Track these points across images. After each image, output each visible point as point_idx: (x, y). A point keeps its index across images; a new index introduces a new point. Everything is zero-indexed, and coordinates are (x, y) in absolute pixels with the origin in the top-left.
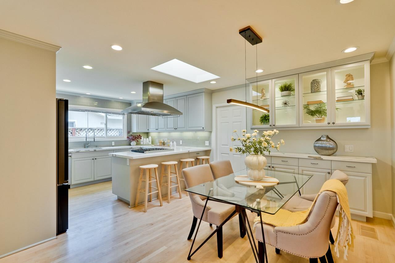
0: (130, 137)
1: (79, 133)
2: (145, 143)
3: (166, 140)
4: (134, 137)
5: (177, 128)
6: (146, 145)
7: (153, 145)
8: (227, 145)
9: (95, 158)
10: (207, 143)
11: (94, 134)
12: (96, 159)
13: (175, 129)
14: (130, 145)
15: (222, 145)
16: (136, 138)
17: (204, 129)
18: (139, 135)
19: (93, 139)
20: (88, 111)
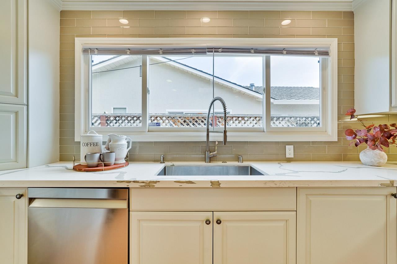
12: (219, 222)
19: (222, 134)
20: (214, 51)
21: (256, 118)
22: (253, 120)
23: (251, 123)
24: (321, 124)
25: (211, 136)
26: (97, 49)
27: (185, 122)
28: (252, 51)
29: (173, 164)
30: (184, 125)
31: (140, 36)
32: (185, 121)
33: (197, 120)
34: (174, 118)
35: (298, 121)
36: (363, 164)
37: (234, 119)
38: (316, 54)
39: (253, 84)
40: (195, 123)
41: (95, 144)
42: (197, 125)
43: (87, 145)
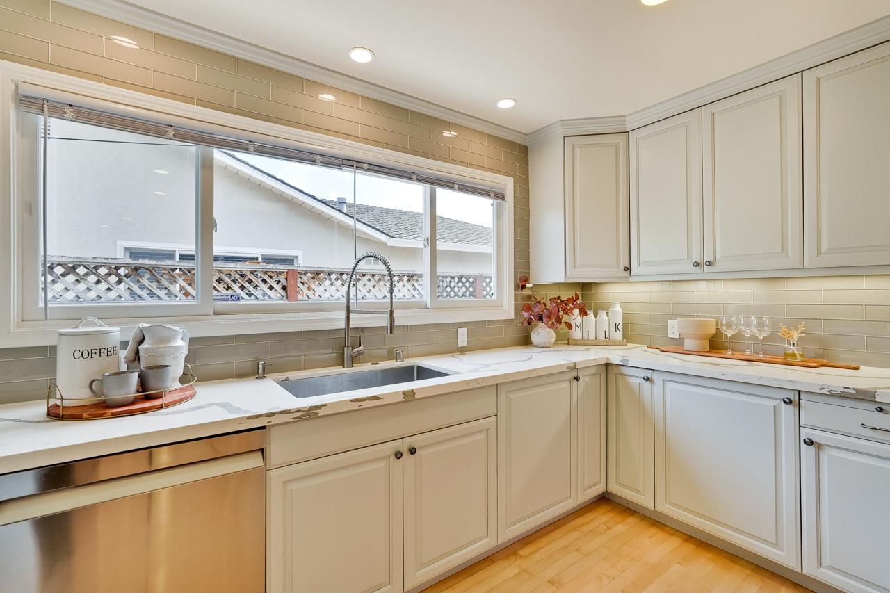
1: (309, 288)
2: (592, 336)
9: (408, 442)
12: (411, 451)
20: (355, 166)
22: (369, 280)
23: (364, 285)
24: (495, 294)
25: (355, 318)
26: (70, 105)
27: (220, 283)
28: (414, 177)
29: (288, 378)
30: (218, 291)
31: (201, 103)
33: (252, 277)
34: (189, 272)
35: (441, 283)
36: (535, 346)
37: (333, 277)
38: (492, 195)
39: (344, 199)
40: (247, 285)
41: (111, 352)
42: (251, 289)
43: (91, 354)
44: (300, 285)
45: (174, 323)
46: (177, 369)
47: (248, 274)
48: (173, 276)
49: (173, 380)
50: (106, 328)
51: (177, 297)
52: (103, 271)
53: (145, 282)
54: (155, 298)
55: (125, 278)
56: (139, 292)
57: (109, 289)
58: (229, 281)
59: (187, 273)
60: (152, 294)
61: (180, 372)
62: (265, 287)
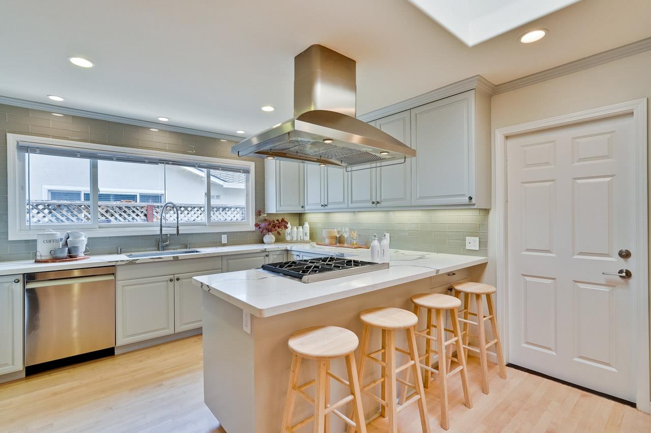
0: (263, 225)
2: (295, 239)
3: (346, 232)
4: (270, 224)
5: (378, 200)
6: (297, 242)
7: (314, 244)
8: (548, 251)
9: (176, 276)
10: (473, 243)
11: (178, 218)
12: (178, 279)
13: (373, 203)
14: (262, 242)
15: (528, 250)
16: (274, 226)
17: (473, 201)
18: (283, 220)
19: (176, 229)
20: (165, 163)
21: (200, 208)
22: (198, 210)
23: (195, 213)
24: (246, 219)
25: (164, 230)
26: (38, 148)
28: (197, 166)
32: (107, 212)
33: (126, 210)
38: (242, 171)
40: (123, 214)
41: (57, 241)
42: (126, 216)
43: (50, 241)
44: (155, 214)
45: (81, 231)
46: (82, 248)
47: (124, 207)
48: (81, 210)
49: (81, 252)
50: (55, 233)
51: (82, 220)
52: (41, 207)
53: (64, 212)
54: (70, 221)
55: (53, 211)
56: (61, 218)
57: (44, 217)
58: (113, 212)
59: (87, 207)
60: (68, 219)
61: (84, 250)
62: (134, 215)
